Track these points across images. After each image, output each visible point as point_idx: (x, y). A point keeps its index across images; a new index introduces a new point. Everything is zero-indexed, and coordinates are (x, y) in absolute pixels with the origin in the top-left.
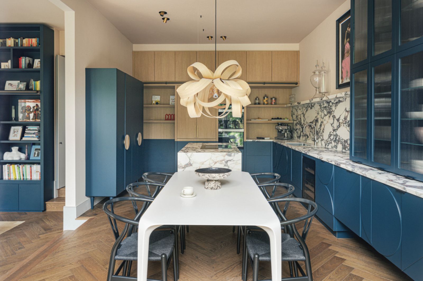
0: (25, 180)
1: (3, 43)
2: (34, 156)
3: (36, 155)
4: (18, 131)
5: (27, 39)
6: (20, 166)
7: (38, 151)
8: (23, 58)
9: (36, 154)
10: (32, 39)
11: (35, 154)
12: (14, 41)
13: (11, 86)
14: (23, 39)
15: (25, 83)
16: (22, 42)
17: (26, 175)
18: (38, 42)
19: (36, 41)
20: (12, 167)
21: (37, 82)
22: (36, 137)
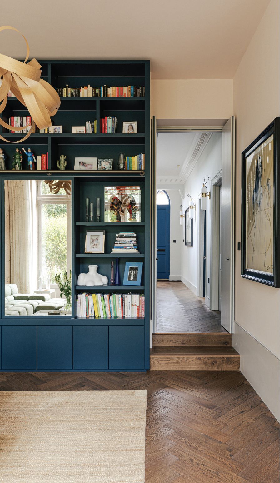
0: (113, 318)
1: (74, 94)
2: (129, 279)
3: (132, 278)
4: (98, 240)
5: (114, 87)
6: (106, 296)
7: (135, 272)
8: (110, 118)
9: (132, 275)
10: (122, 88)
11: (130, 275)
12: (93, 90)
13: (84, 166)
14: (109, 87)
15: (111, 160)
16: (105, 92)
17: (115, 310)
18: (133, 92)
19: (130, 91)
20: (92, 297)
21: (132, 157)
22: (133, 247)
